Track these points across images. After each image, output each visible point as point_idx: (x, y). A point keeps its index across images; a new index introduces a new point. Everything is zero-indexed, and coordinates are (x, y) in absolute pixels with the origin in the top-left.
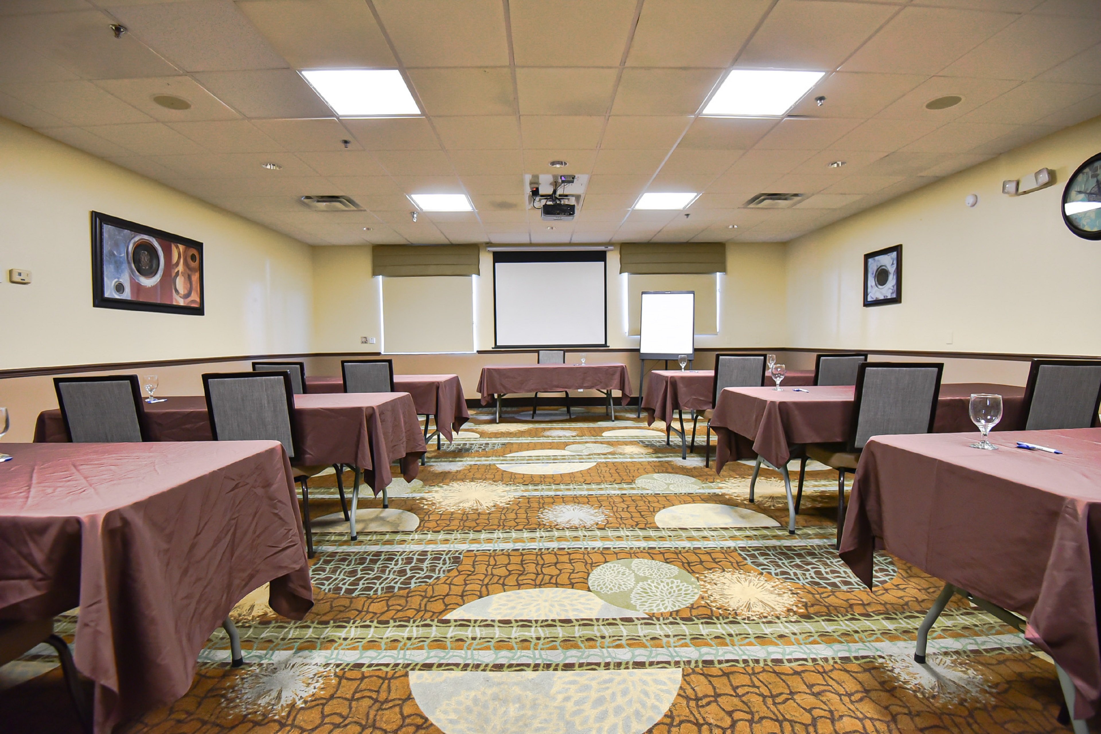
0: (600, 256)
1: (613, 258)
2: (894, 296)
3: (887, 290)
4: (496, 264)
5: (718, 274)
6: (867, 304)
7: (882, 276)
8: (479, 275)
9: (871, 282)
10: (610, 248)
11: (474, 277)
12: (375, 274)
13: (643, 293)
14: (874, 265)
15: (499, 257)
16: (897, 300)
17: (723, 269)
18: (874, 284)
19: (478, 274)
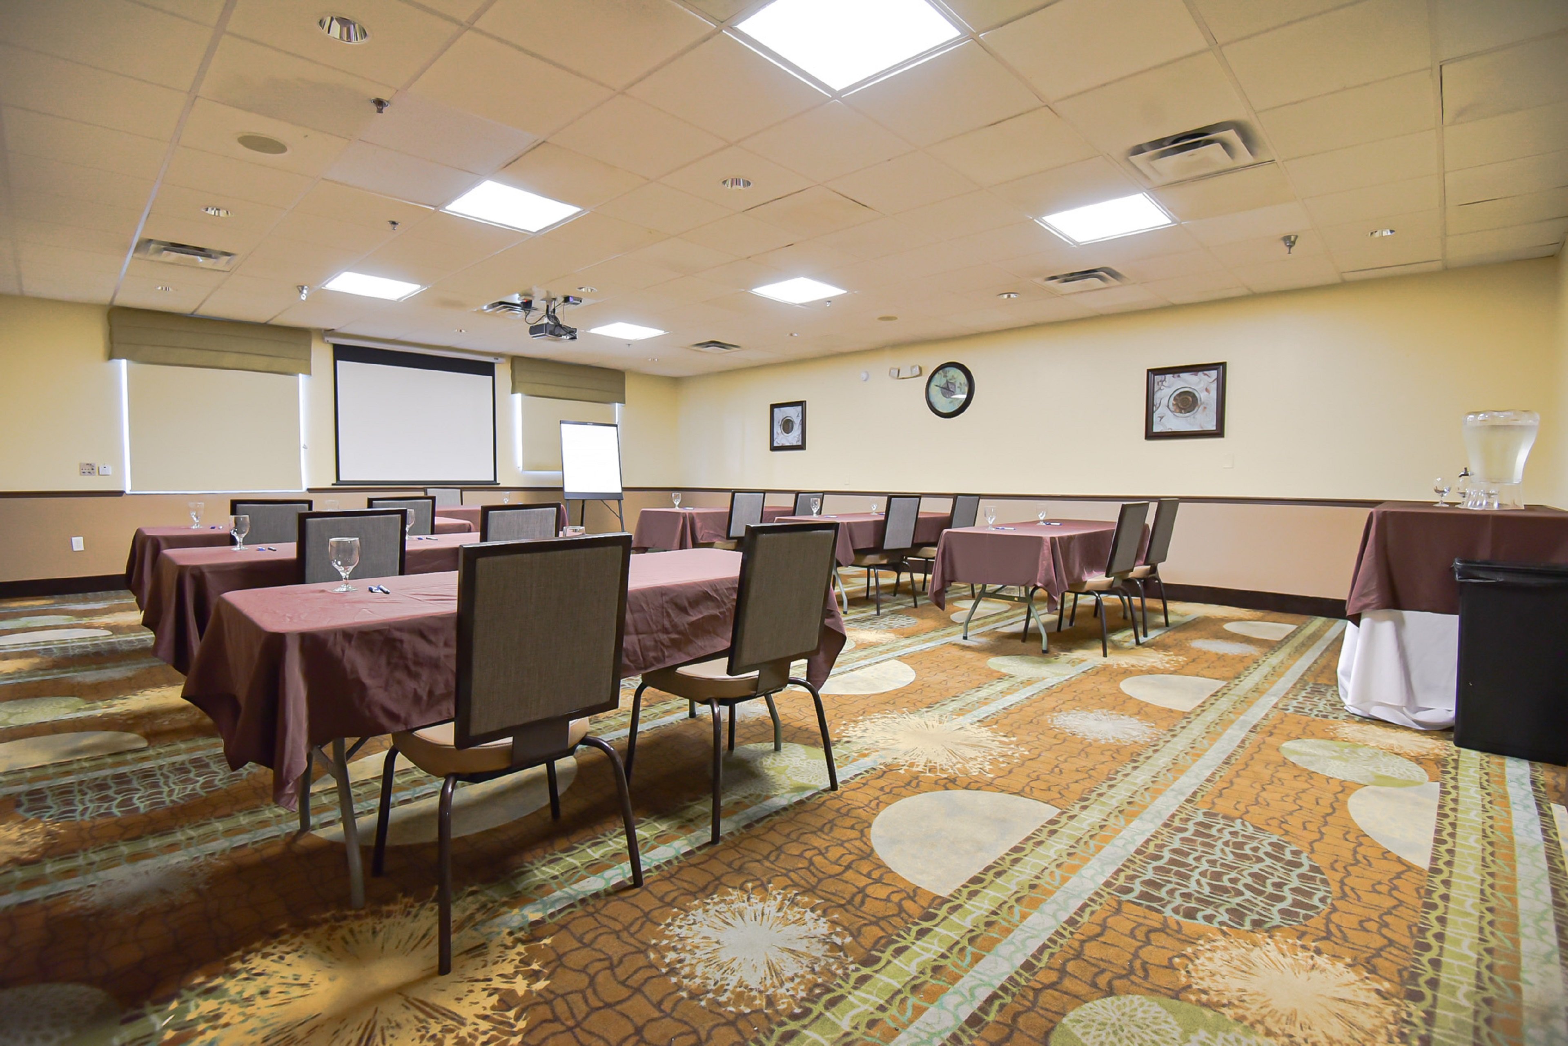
0: (486, 369)
1: (503, 371)
2: (800, 443)
3: (793, 438)
4: (339, 362)
5: (617, 404)
6: (774, 448)
7: (787, 426)
8: (310, 374)
9: (778, 429)
10: (500, 360)
11: (301, 376)
12: (111, 355)
13: (561, 422)
14: (780, 414)
15: (342, 353)
16: (802, 447)
17: (622, 401)
18: (779, 431)
19: (308, 372)
